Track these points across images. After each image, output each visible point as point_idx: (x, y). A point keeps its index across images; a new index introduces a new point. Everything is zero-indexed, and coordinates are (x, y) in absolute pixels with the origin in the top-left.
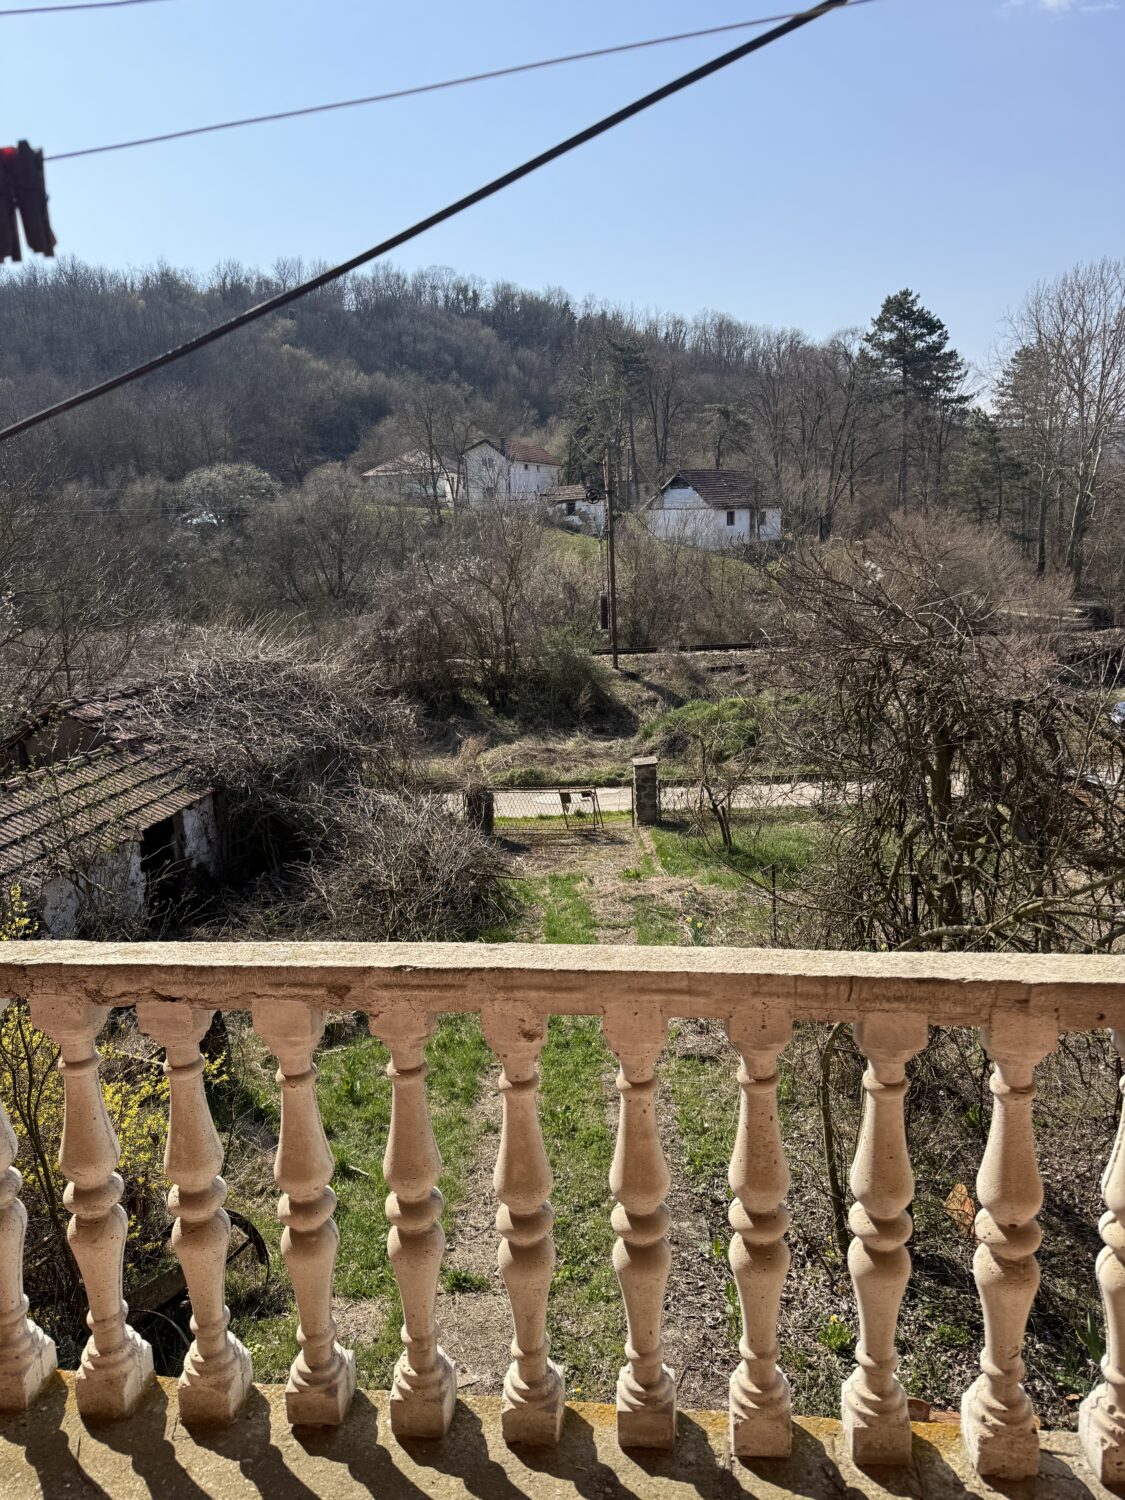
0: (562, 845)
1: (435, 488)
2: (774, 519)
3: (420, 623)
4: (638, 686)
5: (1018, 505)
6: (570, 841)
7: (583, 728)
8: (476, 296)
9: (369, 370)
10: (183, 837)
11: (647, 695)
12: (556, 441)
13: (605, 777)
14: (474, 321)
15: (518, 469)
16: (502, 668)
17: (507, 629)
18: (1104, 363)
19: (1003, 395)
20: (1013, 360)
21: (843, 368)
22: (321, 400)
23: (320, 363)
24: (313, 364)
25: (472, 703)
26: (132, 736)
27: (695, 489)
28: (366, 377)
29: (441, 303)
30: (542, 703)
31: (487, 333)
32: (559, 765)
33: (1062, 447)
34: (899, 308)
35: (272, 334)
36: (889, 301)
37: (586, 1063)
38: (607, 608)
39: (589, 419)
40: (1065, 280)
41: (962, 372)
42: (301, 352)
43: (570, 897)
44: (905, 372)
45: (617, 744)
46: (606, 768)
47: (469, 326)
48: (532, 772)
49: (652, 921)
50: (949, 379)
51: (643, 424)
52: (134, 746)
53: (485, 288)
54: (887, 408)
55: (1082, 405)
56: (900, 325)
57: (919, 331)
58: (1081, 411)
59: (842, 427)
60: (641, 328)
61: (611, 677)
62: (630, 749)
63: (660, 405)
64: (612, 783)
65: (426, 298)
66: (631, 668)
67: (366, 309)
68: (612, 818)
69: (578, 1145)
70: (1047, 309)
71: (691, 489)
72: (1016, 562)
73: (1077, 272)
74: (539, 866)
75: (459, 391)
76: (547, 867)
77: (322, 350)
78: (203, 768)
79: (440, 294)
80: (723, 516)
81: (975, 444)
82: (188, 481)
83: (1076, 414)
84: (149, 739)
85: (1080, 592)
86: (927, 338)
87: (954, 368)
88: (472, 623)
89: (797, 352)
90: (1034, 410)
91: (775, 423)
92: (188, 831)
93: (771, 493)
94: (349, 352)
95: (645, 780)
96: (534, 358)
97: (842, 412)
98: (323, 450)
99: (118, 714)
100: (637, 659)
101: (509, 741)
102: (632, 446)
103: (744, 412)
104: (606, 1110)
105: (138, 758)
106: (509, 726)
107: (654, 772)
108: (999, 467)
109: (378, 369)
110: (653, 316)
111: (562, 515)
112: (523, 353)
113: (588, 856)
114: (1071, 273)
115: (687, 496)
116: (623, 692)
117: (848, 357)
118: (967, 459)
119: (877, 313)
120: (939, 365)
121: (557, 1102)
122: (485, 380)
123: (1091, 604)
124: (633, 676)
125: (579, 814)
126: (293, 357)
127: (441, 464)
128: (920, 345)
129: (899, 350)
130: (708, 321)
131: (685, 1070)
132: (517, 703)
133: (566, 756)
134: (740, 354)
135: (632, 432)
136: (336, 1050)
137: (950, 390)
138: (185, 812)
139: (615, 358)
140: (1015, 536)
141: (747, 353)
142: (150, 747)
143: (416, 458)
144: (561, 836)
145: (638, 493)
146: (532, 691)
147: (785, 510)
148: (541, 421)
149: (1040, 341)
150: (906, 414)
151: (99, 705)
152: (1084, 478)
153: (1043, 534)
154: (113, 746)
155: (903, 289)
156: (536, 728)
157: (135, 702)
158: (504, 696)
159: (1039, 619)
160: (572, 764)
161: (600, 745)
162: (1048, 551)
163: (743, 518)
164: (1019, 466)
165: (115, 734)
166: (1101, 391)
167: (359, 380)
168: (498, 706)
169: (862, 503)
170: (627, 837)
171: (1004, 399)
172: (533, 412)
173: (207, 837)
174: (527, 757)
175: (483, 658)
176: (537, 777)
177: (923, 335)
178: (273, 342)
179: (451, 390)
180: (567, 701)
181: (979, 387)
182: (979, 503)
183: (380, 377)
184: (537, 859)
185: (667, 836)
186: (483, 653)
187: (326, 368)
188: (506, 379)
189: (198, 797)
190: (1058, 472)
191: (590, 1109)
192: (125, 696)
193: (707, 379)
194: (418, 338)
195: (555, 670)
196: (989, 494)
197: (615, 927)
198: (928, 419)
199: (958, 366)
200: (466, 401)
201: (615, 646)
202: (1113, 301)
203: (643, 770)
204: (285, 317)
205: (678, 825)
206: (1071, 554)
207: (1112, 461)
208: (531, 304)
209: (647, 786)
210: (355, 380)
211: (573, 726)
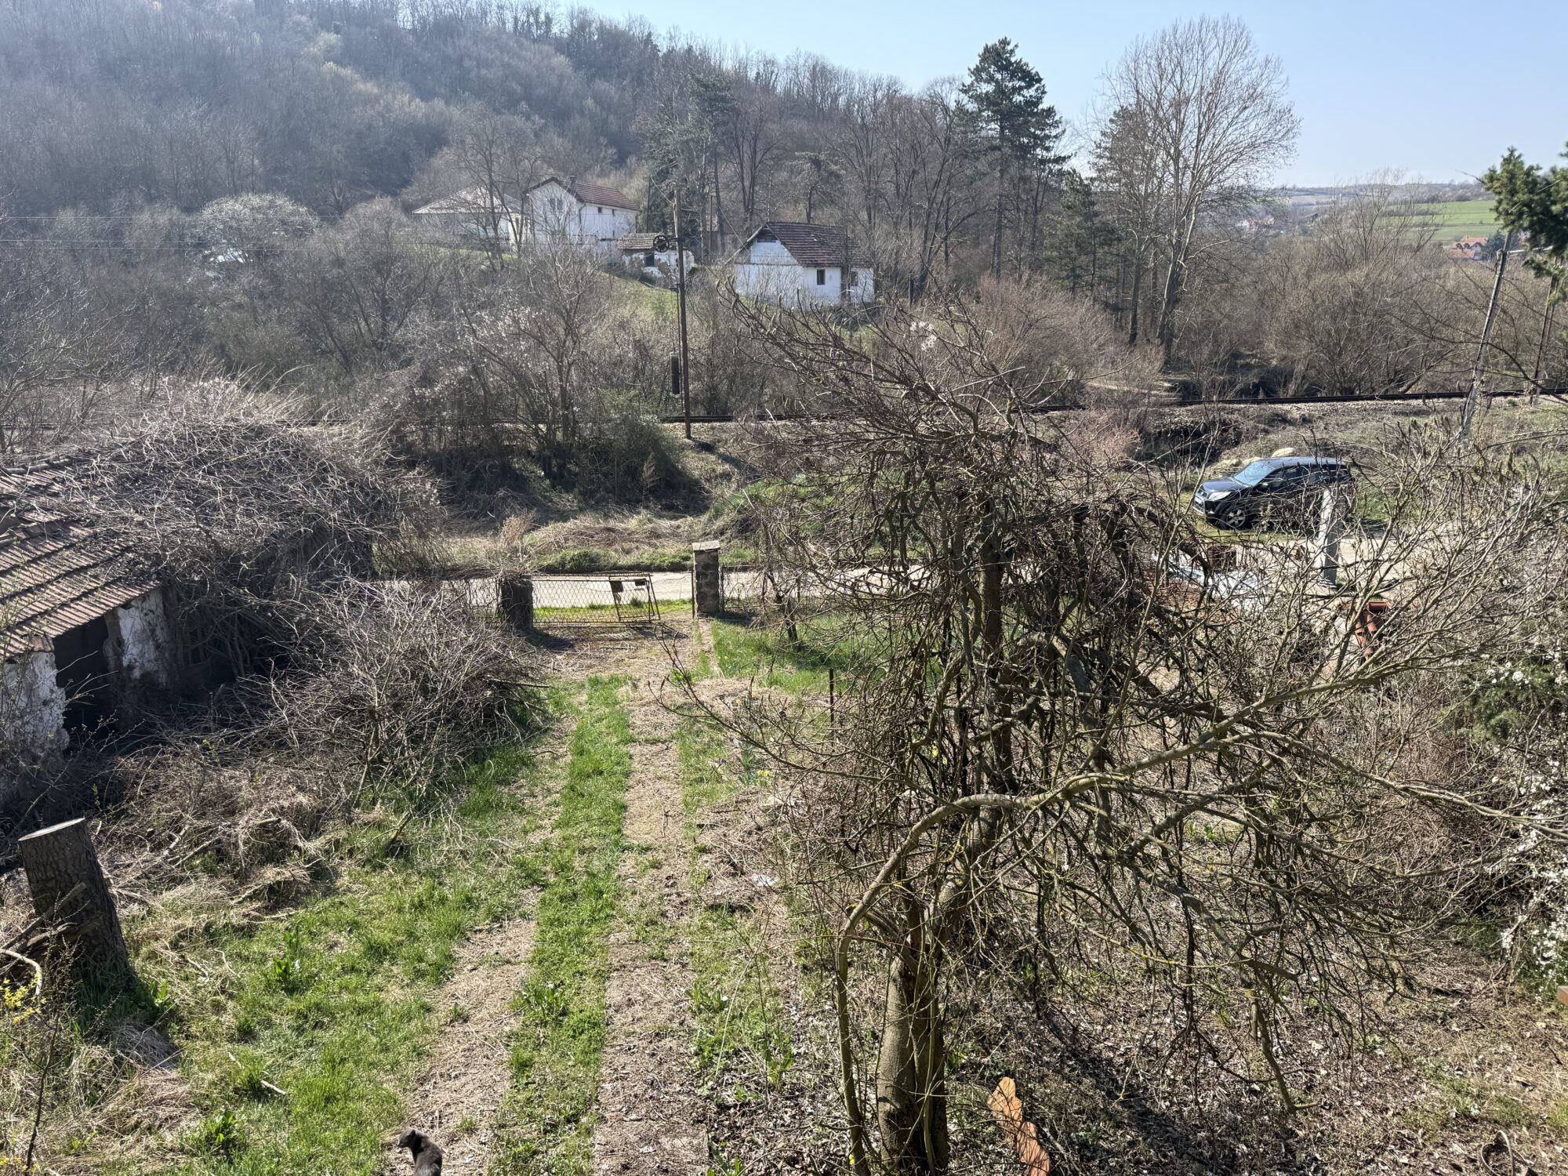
0: (611, 640)
1: (495, 229)
2: (866, 279)
3: (460, 382)
4: (713, 458)
5: (1111, 272)
6: (620, 635)
7: (651, 504)
8: (549, 21)
9: (426, 95)
10: (120, 642)
11: (722, 468)
12: (635, 185)
13: (667, 561)
14: (546, 48)
15: (590, 211)
16: (559, 435)
17: (563, 390)
18: (1200, 127)
19: (1100, 157)
20: (1111, 121)
21: (940, 119)
22: (369, 127)
23: (369, 85)
24: (361, 86)
25: (525, 474)
26: (53, 518)
27: (784, 243)
28: (422, 105)
29: (510, 26)
30: (606, 475)
31: (560, 61)
32: (617, 546)
33: (1157, 214)
34: (997, 57)
35: (313, 50)
36: (987, 49)
37: (594, 920)
38: (678, 372)
39: (671, 161)
40: (1163, 38)
41: (1059, 130)
42: (347, 72)
43: (607, 705)
44: (1002, 128)
45: (686, 523)
46: (671, 550)
47: (541, 52)
48: (586, 555)
49: (698, 733)
50: (1048, 137)
51: (727, 171)
52: (56, 531)
53: (558, 11)
54: (982, 165)
55: (1177, 170)
56: (998, 76)
57: (1018, 84)
58: (1176, 177)
59: (937, 184)
60: (728, 65)
61: (683, 448)
62: (699, 528)
63: (746, 149)
64: (676, 568)
65: (492, 19)
66: (706, 438)
67: (424, 27)
68: (672, 607)
69: (565, 1033)
70: (1145, 67)
71: (778, 243)
72: (1107, 333)
73: (1175, 30)
74: (581, 666)
75: (528, 124)
76: (590, 667)
77: (373, 71)
78: (147, 557)
79: (508, 16)
80: (812, 274)
81: (1069, 208)
82: (207, 213)
83: (1172, 180)
84: (77, 522)
85: (1170, 365)
86: (1025, 92)
87: (1050, 125)
88: (523, 382)
89: (896, 103)
90: (1128, 175)
91: (869, 176)
92: (126, 634)
93: (862, 250)
94: (403, 74)
95: (706, 567)
96: (613, 92)
97: (938, 167)
98: (373, 183)
99: (39, 490)
100: (713, 428)
101: (564, 517)
102: (717, 192)
103: (836, 163)
104: (607, 983)
105: (60, 545)
106: (567, 500)
107: (716, 558)
108: (1094, 233)
109: (436, 95)
110: (742, 53)
111: (640, 265)
112: (601, 85)
113: (639, 653)
114: (1170, 31)
115: (774, 251)
116: (695, 465)
117: (946, 109)
118: (1062, 223)
119: (975, 62)
120: (1037, 122)
121: (547, 975)
122: (558, 113)
123: (1181, 378)
124: (707, 448)
125: (636, 603)
126: (338, 76)
127: (503, 204)
128: (1018, 98)
129: (998, 104)
130: (801, 62)
131: (710, 924)
132: (576, 475)
133: (628, 535)
134: (835, 99)
135: (716, 177)
136: (281, 915)
137: (1048, 149)
138: (121, 612)
139: (699, 95)
140: (1107, 305)
141: (842, 100)
142: (76, 531)
143: (476, 196)
144: (611, 629)
145: (723, 245)
146: (593, 462)
147: (876, 271)
148: (620, 162)
149: (1138, 104)
150: (1002, 172)
151: (15, 479)
152: (1177, 248)
153: (1135, 304)
154: (25, 530)
155: (1002, 37)
156: (597, 503)
157: (63, 474)
158: (562, 467)
159: (1129, 392)
160: (634, 545)
161: (665, 524)
162: (1140, 322)
163: (833, 276)
164: (1112, 232)
165: (30, 516)
166: (1197, 157)
167: (413, 106)
168: (555, 478)
169: (957, 266)
170: (685, 631)
171: (1101, 162)
172: (612, 151)
173: (155, 640)
174: (581, 535)
175: (536, 424)
176: (592, 560)
177: (1021, 88)
178: (314, 59)
179: (519, 122)
180: (634, 473)
181: (1076, 146)
182: (1073, 270)
183: (439, 104)
184: (580, 657)
185: (728, 630)
186: (537, 417)
187: (376, 91)
188: (582, 114)
189: (136, 593)
190: (1152, 240)
191: (589, 983)
192: (53, 467)
193: (798, 125)
194: (482, 63)
195: (620, 439)
196: (1084, 259)
197: (655, 742)
198: (1024, 179)
199: (1056, 124)
200: (536, 135)
201: (687, 413)
202: (1210, 63)
203: (703, 556)
204: (328, 31)
205: (741, 618)
206: (1163, 327)
207: (1205, 231)
208: (609, 32)
209: (708, 571)
210: (410, 106)
211: (639, 501)
